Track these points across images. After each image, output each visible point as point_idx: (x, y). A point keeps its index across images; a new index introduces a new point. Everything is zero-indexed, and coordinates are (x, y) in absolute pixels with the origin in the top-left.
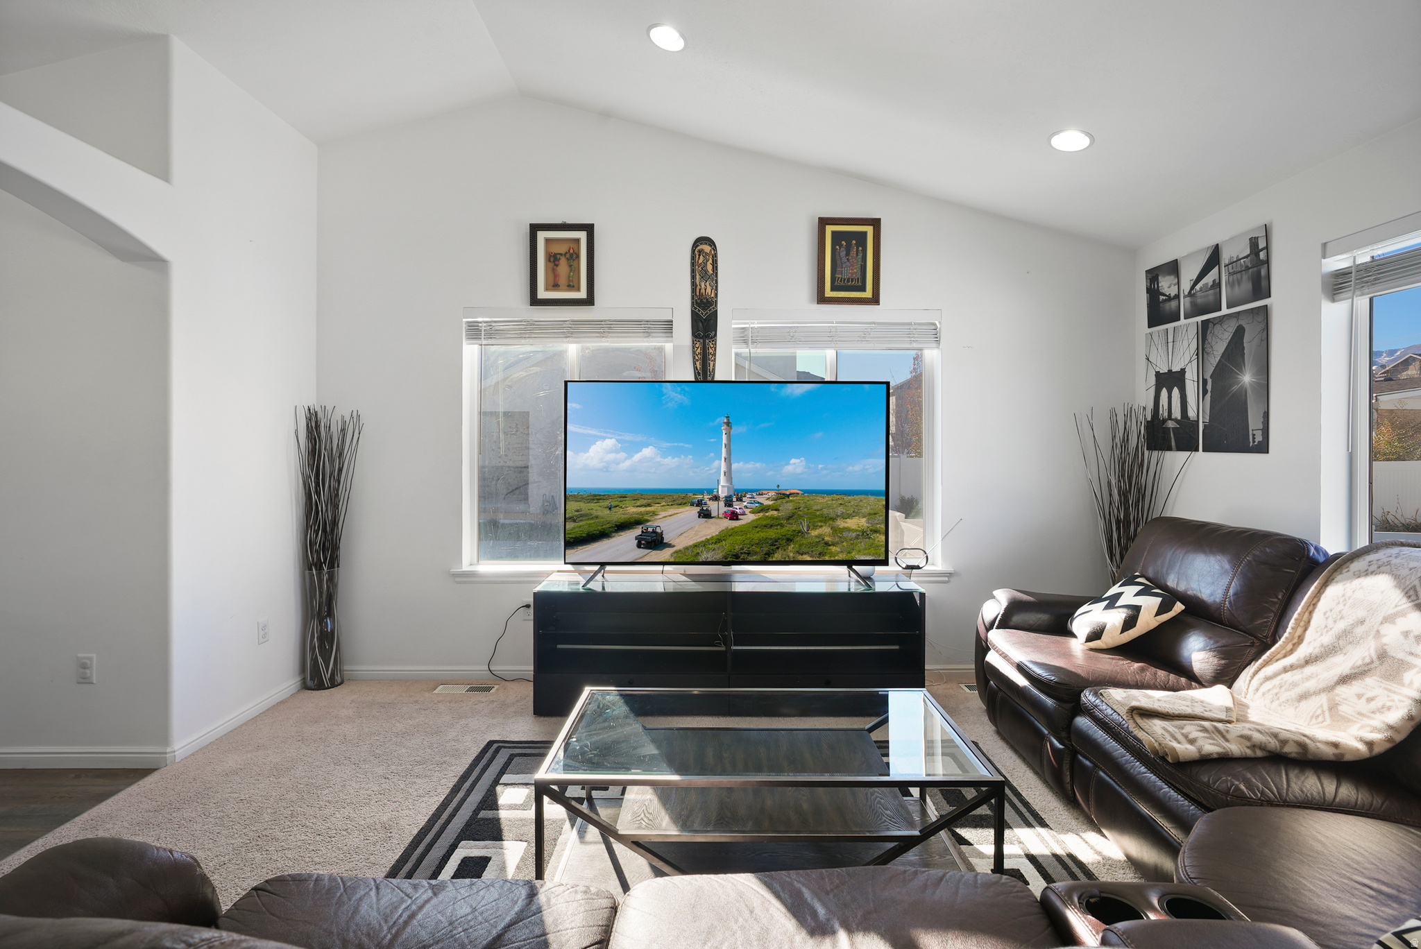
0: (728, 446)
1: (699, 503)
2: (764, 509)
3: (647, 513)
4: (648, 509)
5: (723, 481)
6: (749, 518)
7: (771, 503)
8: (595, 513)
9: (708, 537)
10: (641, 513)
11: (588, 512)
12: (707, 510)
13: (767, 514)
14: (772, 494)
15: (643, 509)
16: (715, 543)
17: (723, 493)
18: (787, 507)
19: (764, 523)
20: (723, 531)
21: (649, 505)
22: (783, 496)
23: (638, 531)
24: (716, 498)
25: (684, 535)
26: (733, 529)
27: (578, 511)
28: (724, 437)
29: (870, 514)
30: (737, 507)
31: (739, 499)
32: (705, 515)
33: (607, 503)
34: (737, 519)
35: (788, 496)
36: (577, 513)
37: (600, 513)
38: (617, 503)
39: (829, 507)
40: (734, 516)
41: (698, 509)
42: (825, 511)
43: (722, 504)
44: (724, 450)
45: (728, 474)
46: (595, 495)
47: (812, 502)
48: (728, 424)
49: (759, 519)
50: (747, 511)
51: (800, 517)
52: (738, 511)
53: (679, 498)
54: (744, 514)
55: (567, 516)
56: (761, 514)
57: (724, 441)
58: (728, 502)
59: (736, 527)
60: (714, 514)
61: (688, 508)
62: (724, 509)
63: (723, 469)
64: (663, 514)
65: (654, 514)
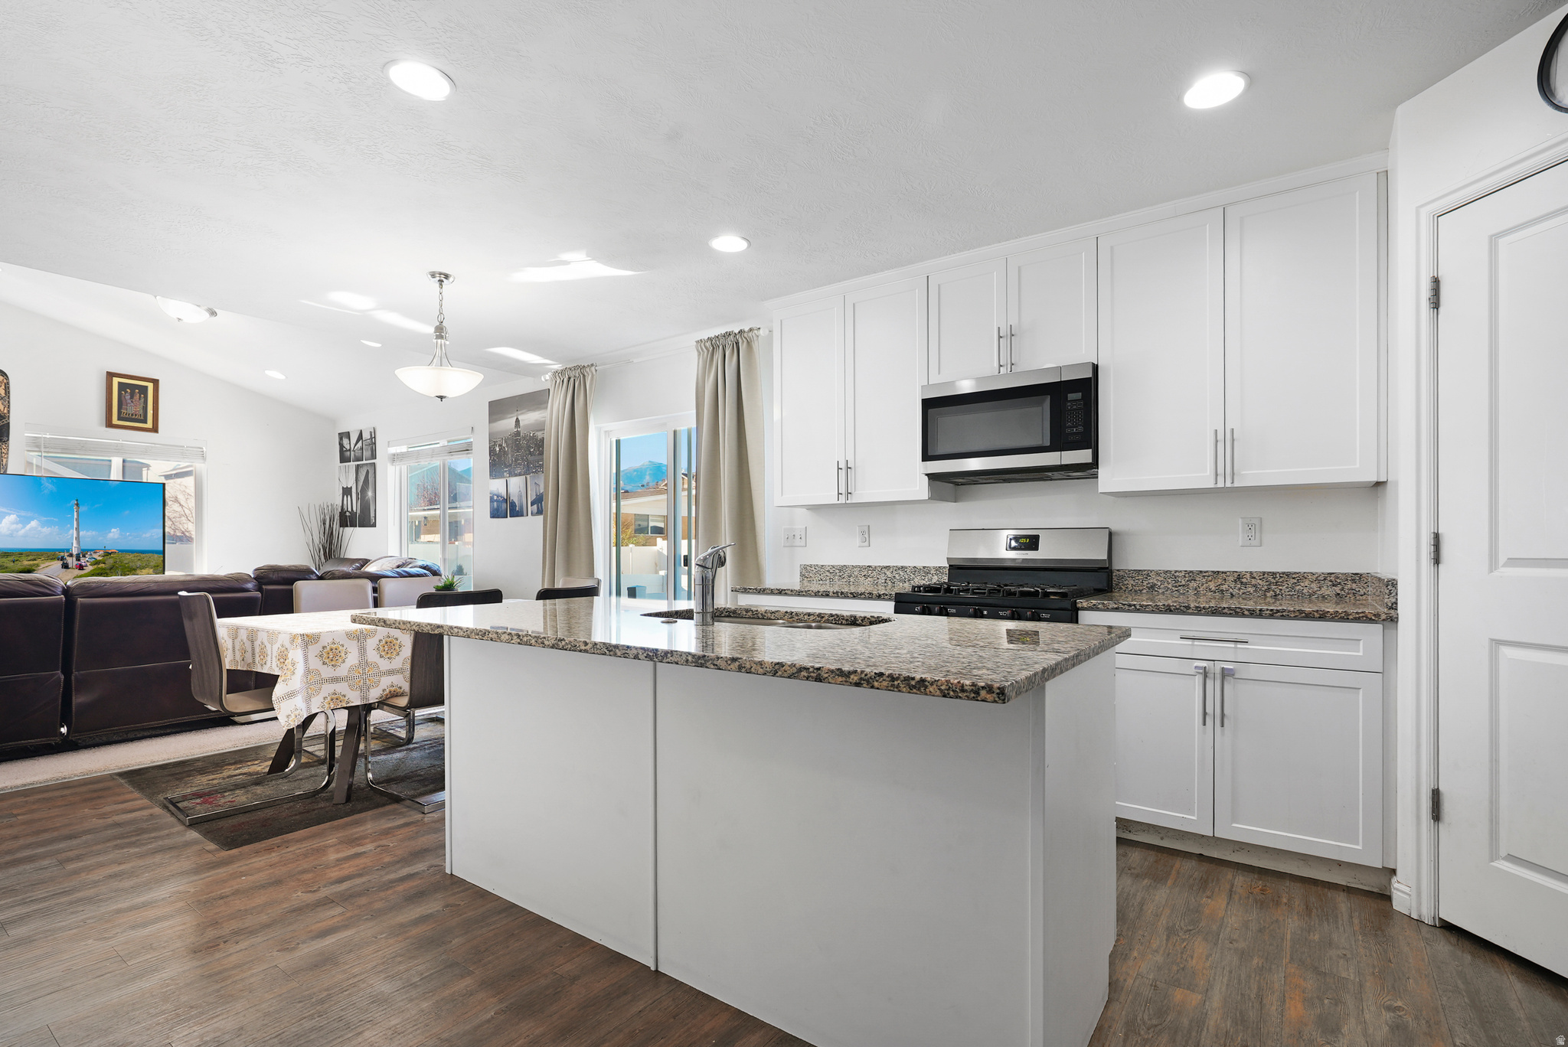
0: (77, 520)
1: (62, 559)
2: (97, 563)
3: (34, 565)
4: (35, 562)
5: (75, 545)
7: (101, 558)
8: (5, 565)
10: (31, 565)
13: (98, 565)
14: (101, 552)
15: (31, 562)
17: (75, 552)
18: (110, 561)
19: (98, 572)
21: (35, 560)
22: (107, 554)
24: (71, 555)
28: (75, 513)
30: (83, 561)
31: (84, 556)
32: (65, 566)
33: (11, 558)
34: (83, 569)
35: (110, 554)
37: (8, 565)
38: (17, 558)
39: (133, 561)
40: (81, 567)
41: (62, 562)
42: (131, 564)
43: (74, 559)
44: (75, 522)
45: (78, 538)
46: (6, 553)
47: (123, 558)
48: (77, 505)
49: (94, 570)
50: (88, 564)
51: (117, 568)
52: (83, 563)
53: (52, 555)
54: (86, 566)
56: (95, 566)
57: (75, 517)
58: (78, 559)
59: (82, 574)
61: (56, 562)
62: (75, 563)
63: (75, 535)
64: (42, 566)
65: (38, 565)
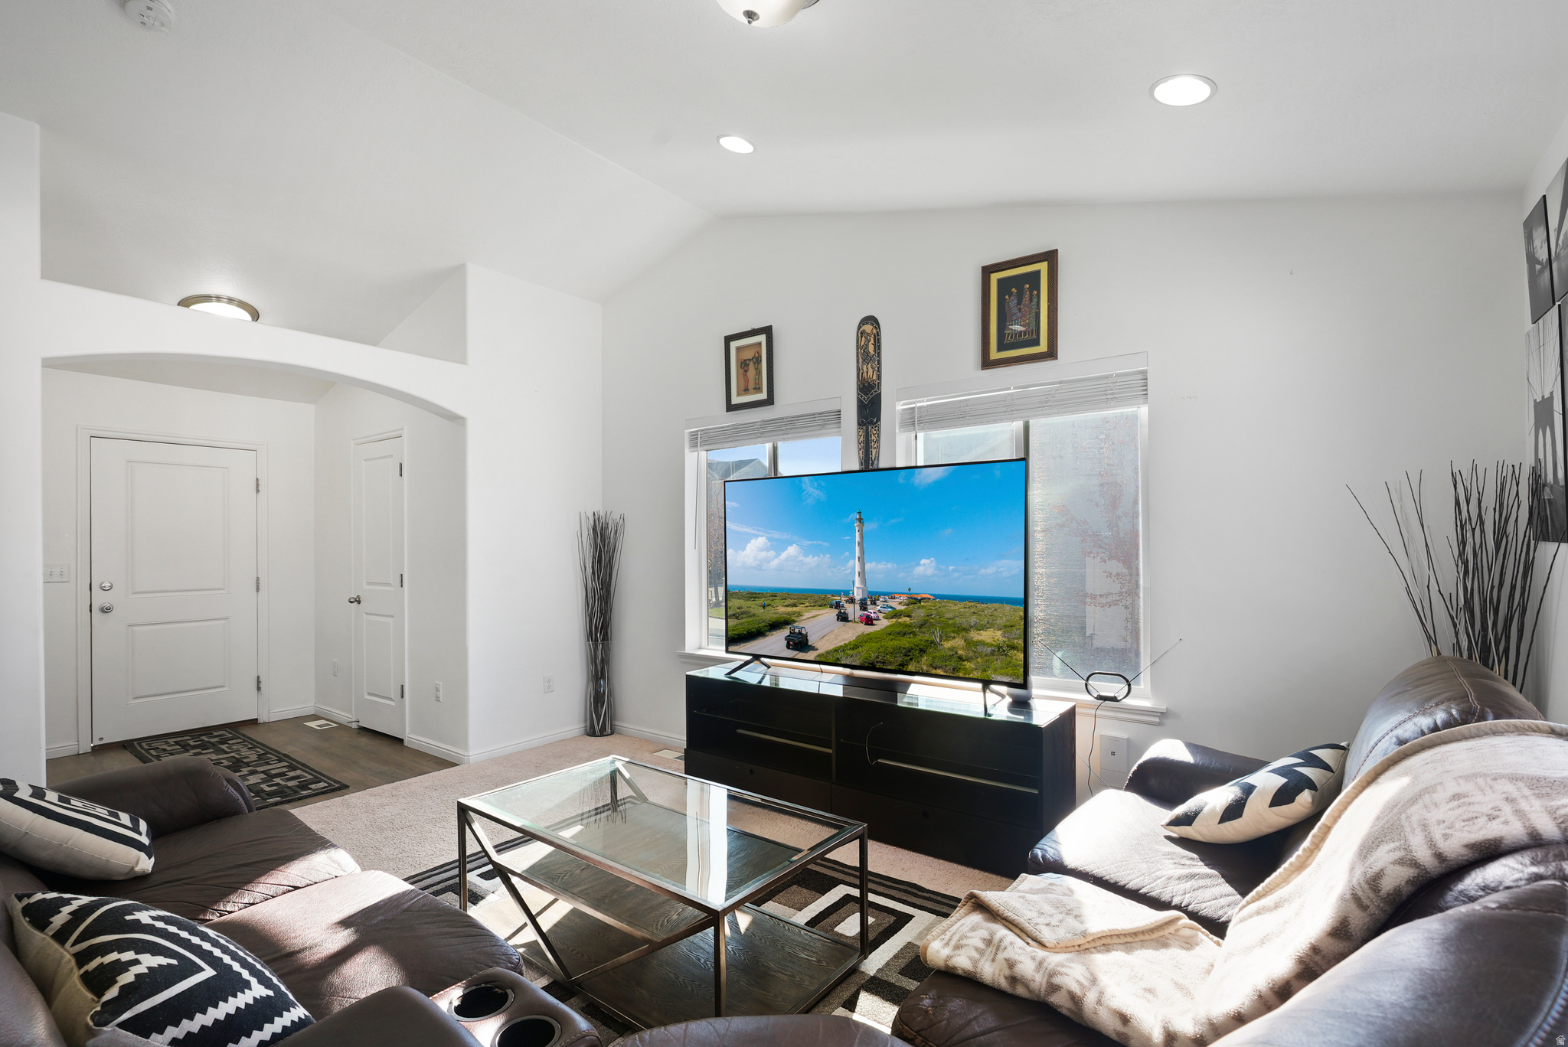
0: (861, 544)
1: (838, 605)
2: (896, 614)
3: (794, 613)
4: (795, 609)
5: (857, 584)
6: (883, 624)
7: (903, 608)
8: (752, 611)
9: (847, 642)
10: (788, 613)
11: (747, 609)
12: (844, 613)
13: (900, 620)
14: (903, 598)
15: (790, 609)
16: (853, 649)
17: (858, 595)
18: (919, 614)
19: (897, 630)
20: (859, 636)
21: (795, 605)
22: (914, 601)
23: (786, 632)
24: (852, 601)
25: (826, 638)
26: (868, 635)
27: (739, 608)
28: (857, 534)
29: (1006, 627)
30: (872, 611)
31: (874, 603)
32: (843, 618)
33: (760, 601)
34: (872, 624)
35: (920, 601)
36: (739, 611)
37: (756, 612)
38: (769, 602)
39: (962, 616)
40: (869, 621)
41: (836, 611)
42: (958, 620)
43: (857, 607)
44: (857, 548)
45: (862, 574)
46: (752, 593)
47: (944, 609)
48: (860, 520)
49: (892, 626)
50: (881, 616)
51: (933, 625)
52: (872, 615)
53: (821, 599)
54: (878, 619)
55: (729, 613)
56: (894, 620)
57: (857, 539)
58: (864, 607)
59: (871, 633)
60: (851, 617)
61: (828, 610)
62: (859, 613)
63: (857, 569)
64: (807, 615)
65: (800, 614)
